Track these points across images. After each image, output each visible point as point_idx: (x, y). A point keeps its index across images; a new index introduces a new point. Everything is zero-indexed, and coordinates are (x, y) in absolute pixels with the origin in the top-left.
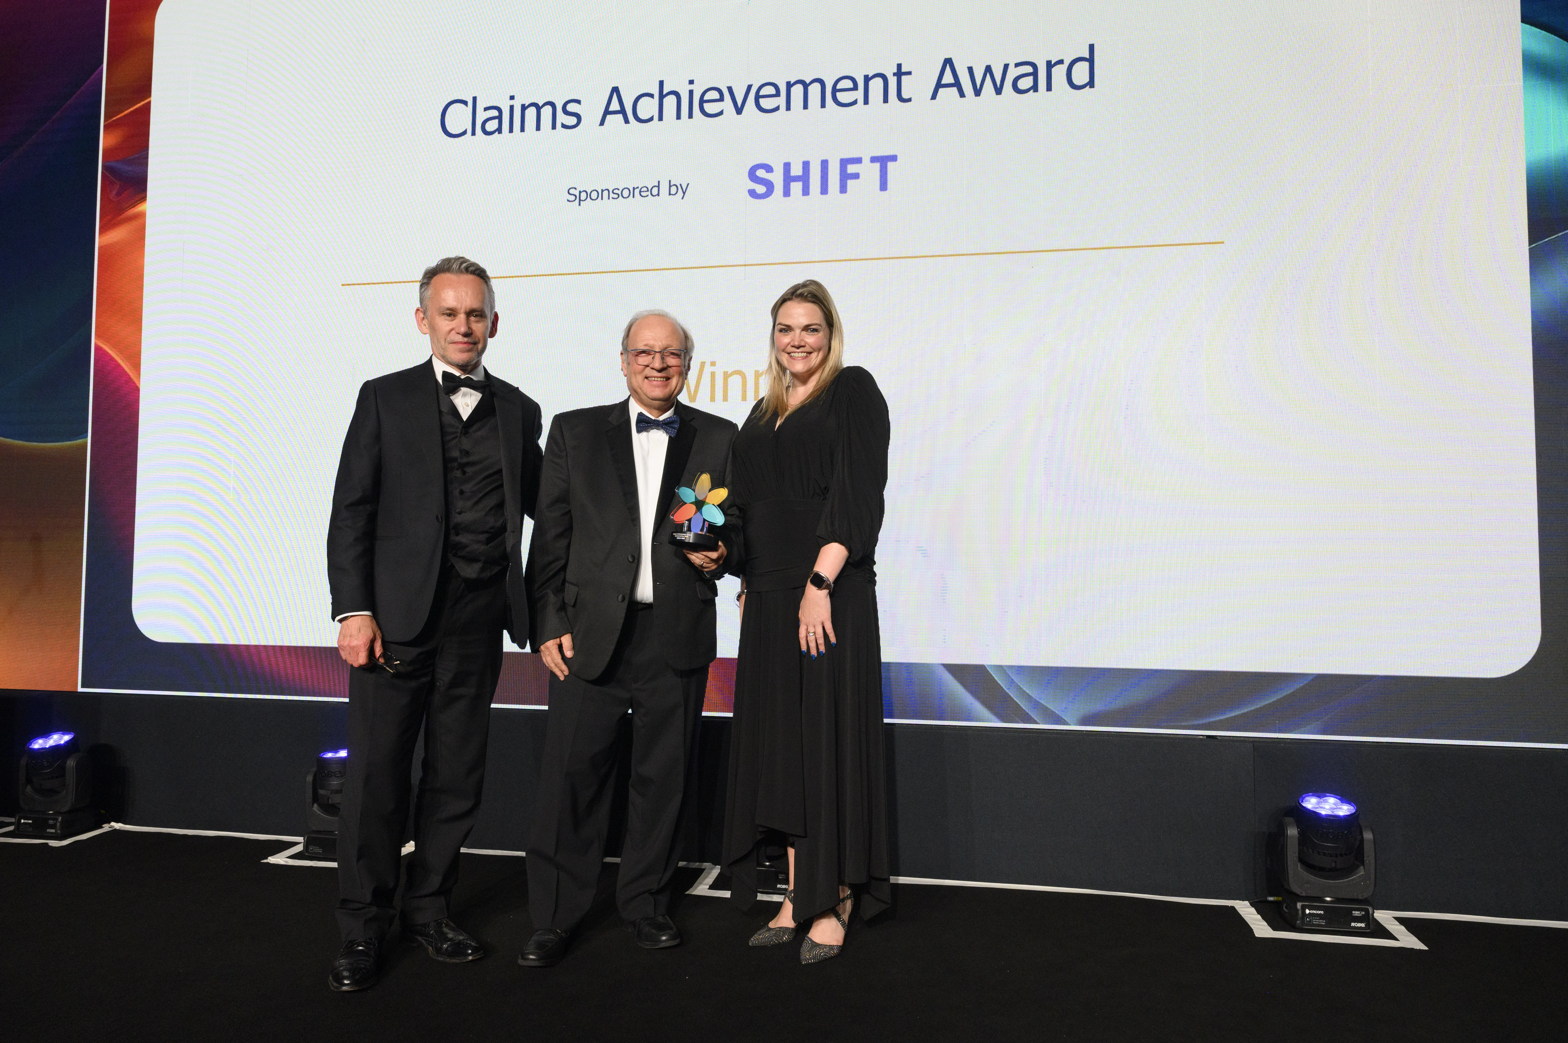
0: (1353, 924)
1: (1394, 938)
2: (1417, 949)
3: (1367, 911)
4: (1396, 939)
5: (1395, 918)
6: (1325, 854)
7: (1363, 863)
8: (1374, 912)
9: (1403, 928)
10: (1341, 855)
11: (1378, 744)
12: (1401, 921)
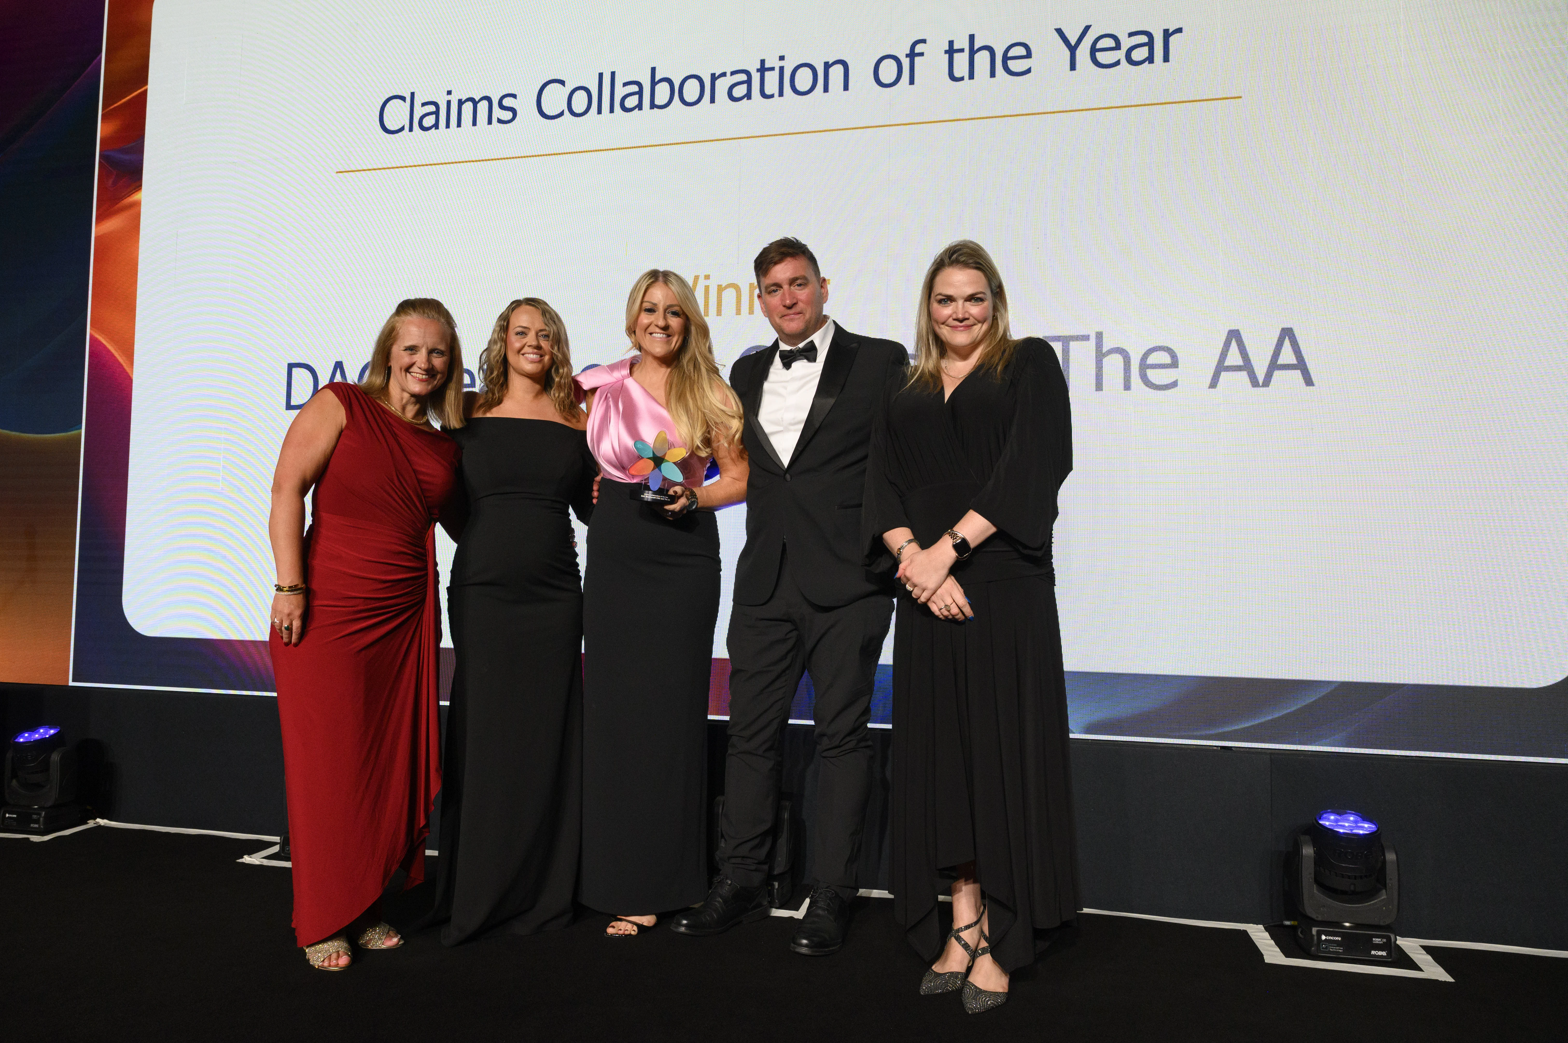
0: (1373, 952)
1: (1418, 968)
2: (1442, 981)
3: (1389, 938)
4: (1420, 969)
5: (1422, 946)
6: (1343, 876)
7: (1385, 886)
8: (1396, 940)
9: (1429, 958)
10: (1361, 877)
11: (1408, 758)
12: (1428, 950)
